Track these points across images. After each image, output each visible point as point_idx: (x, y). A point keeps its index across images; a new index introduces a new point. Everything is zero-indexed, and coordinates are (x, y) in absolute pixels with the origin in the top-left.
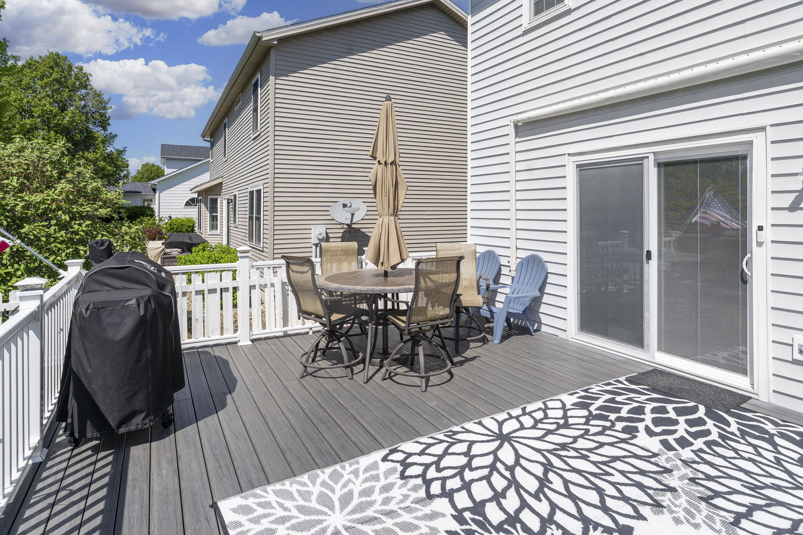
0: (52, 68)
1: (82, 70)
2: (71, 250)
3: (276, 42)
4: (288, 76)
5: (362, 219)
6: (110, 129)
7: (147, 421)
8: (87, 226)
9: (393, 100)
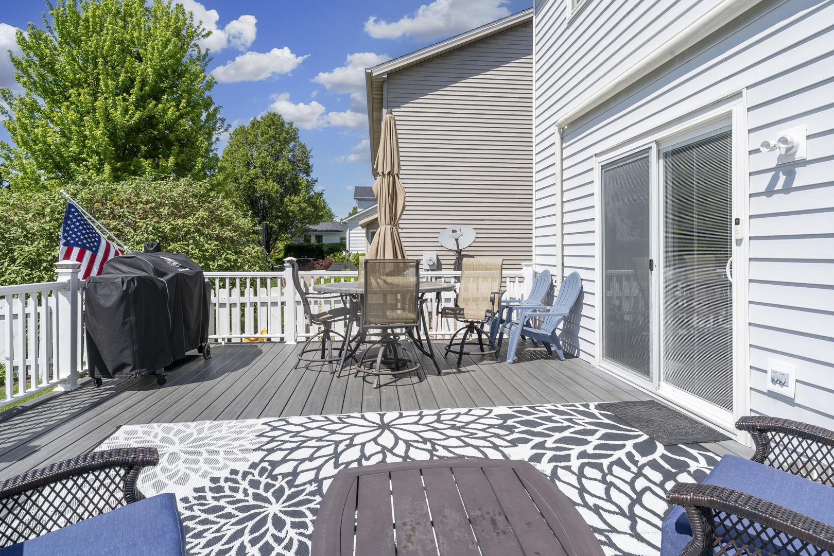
0: (269, 126)
1: (292, 126)
2: (203, 264)
3: (386, 76)
4: (400, 107)
5: (469, 246)
6: (313, 175)
7: (133, 373)
8: (215, 245)
9: (394, 114)
